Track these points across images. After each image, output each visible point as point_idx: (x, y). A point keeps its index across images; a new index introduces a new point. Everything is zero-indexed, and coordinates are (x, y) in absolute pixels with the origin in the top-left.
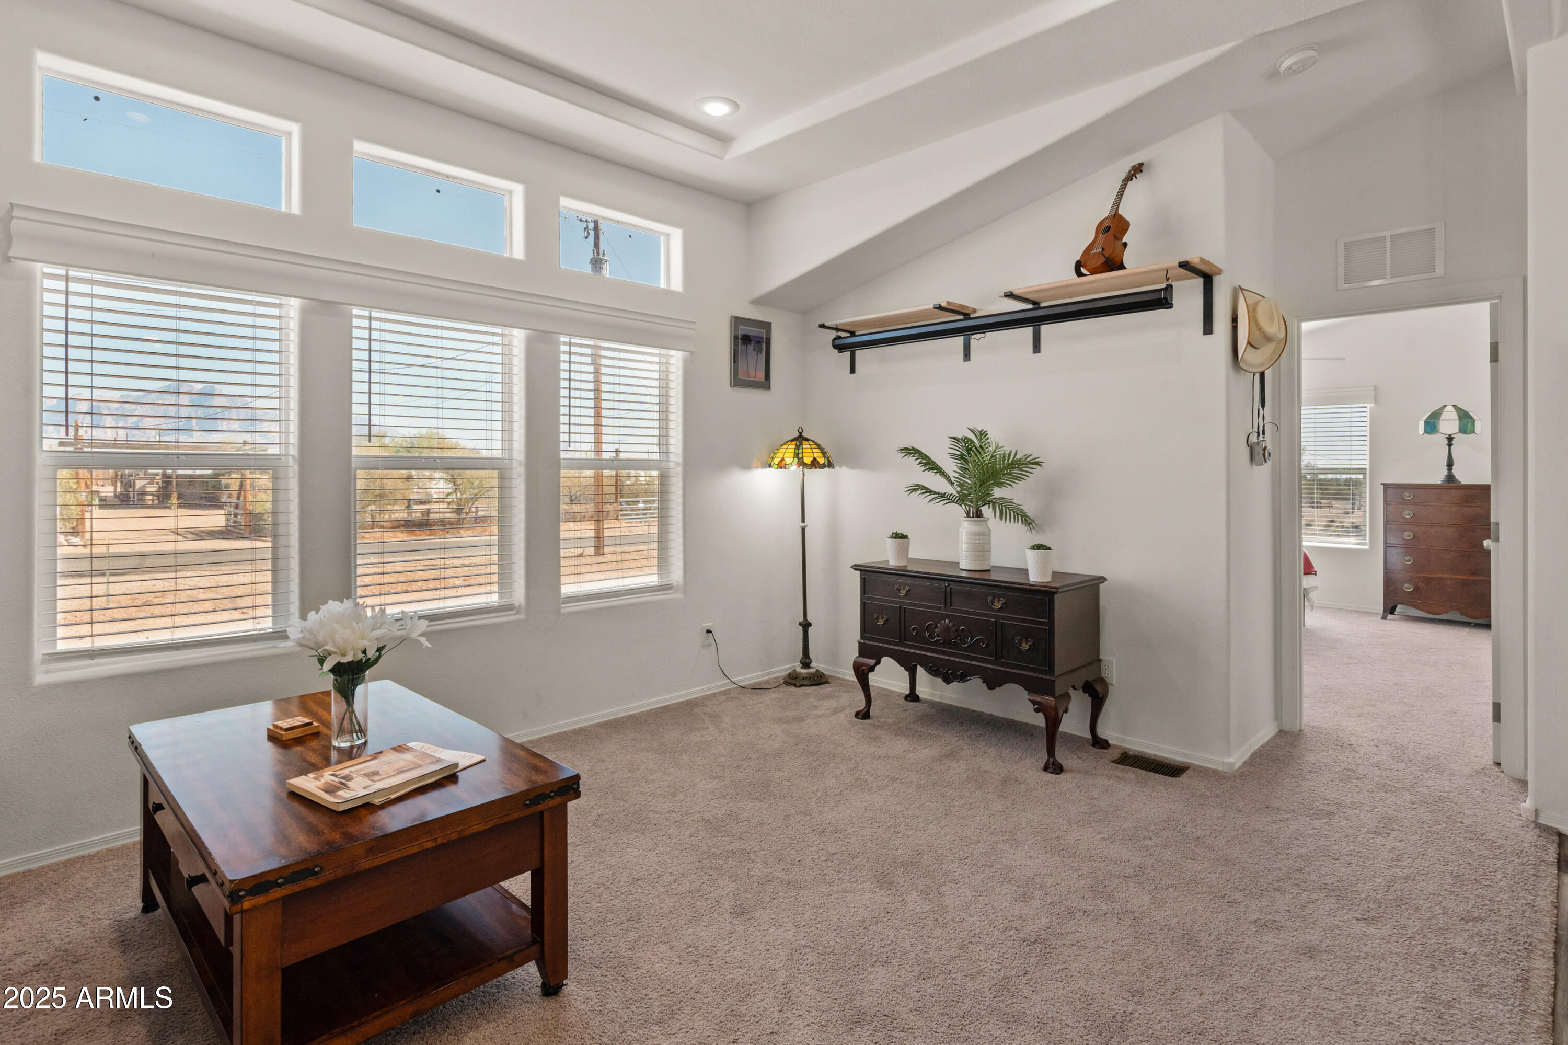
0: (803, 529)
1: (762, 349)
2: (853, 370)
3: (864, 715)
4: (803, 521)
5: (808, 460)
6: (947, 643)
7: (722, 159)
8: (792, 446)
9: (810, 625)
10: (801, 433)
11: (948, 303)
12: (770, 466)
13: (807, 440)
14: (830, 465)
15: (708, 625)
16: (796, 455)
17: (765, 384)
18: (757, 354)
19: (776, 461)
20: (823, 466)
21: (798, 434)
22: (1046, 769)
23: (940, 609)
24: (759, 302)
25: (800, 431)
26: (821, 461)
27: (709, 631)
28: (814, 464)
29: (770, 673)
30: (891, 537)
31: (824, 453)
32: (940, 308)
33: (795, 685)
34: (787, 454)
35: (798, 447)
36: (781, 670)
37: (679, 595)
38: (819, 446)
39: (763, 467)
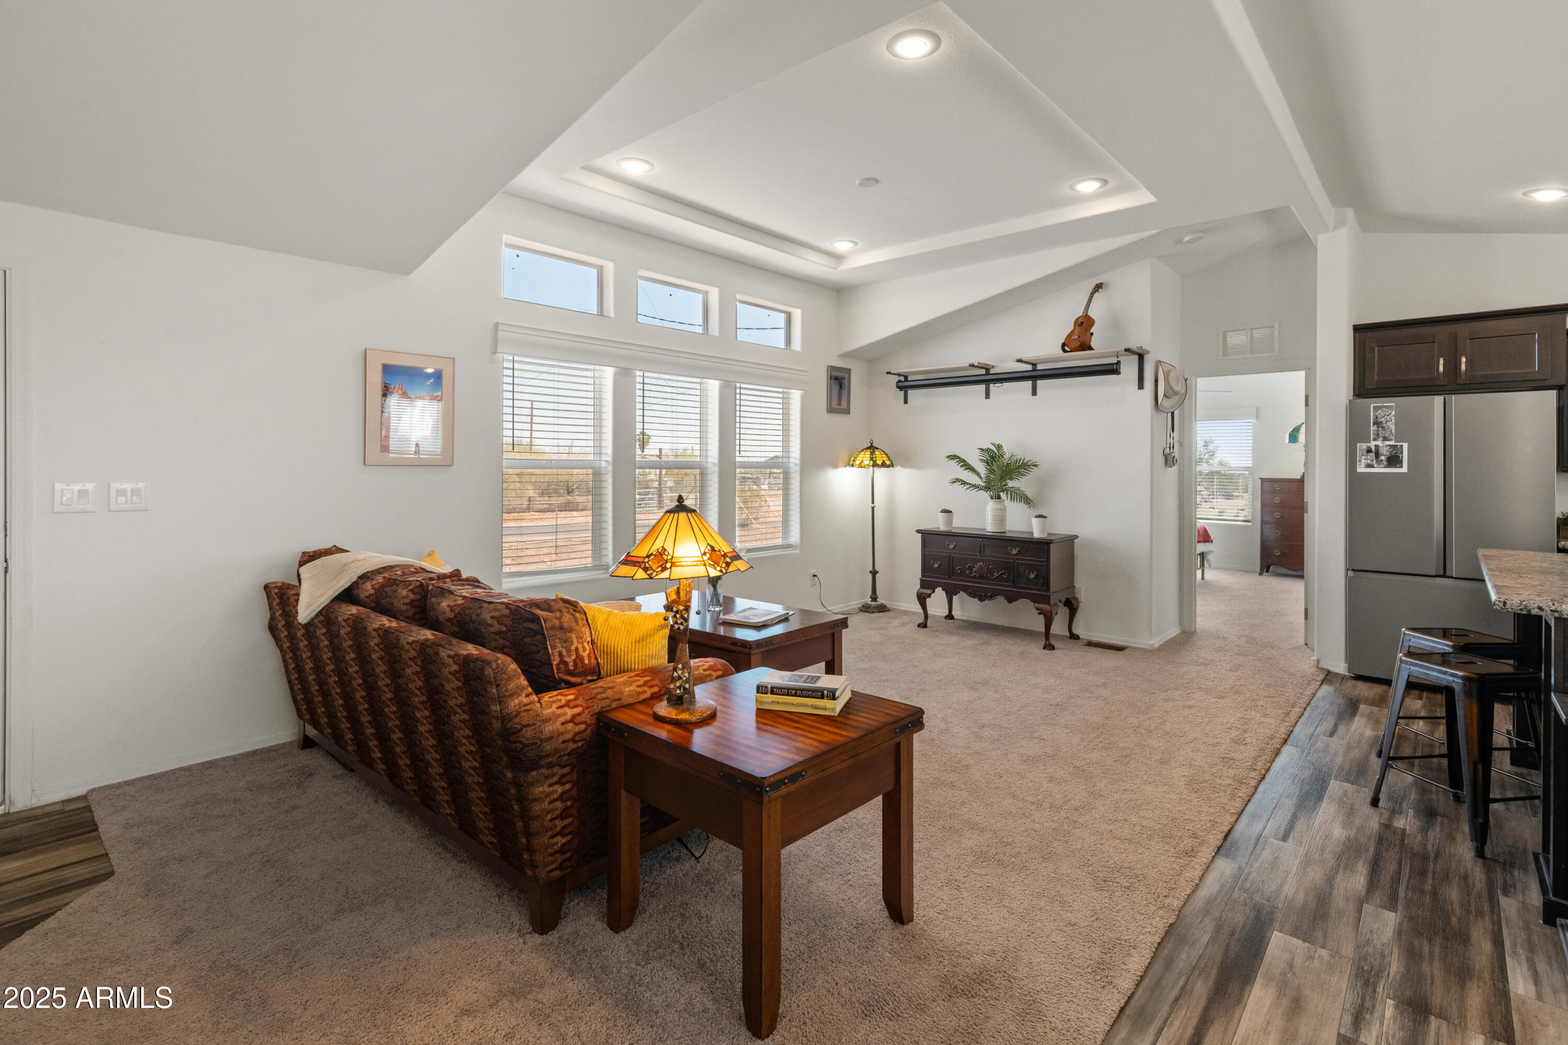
0: (873, 508)
1: (844, 386)
2: (906, 402)
3: (923, 625)
4: (873, 503)
5: (879, 462)
6: (981, 577)
7: (836, 269)
8: (868, 453)
9: (877, 572)
10: (872, 444)
11: (979, 363)
12: (853, 466)
13: (877, 449)
14: (892, 465)
15: (814, 571)
16: (872, 459)
17: (847, 411)
18: (841, 390)
19: (858, 462)
20: (888, 466)
21: (870, 445)
22: (1044, 648)
23: (976, 555)
24: (844, 356)
25: (872, 442)
26: (888, 463)
27: (814, 576)
28: (884, 465)
29: (849, 606)
30: (942, 512)
31: (888, 457)
32: (972, 366)
33: (869, 612)
34: (865, 457)
35: (872, 453)
36: (856, 603)
37: (797, 551)
38: (885, 453)
39: (845, 466)
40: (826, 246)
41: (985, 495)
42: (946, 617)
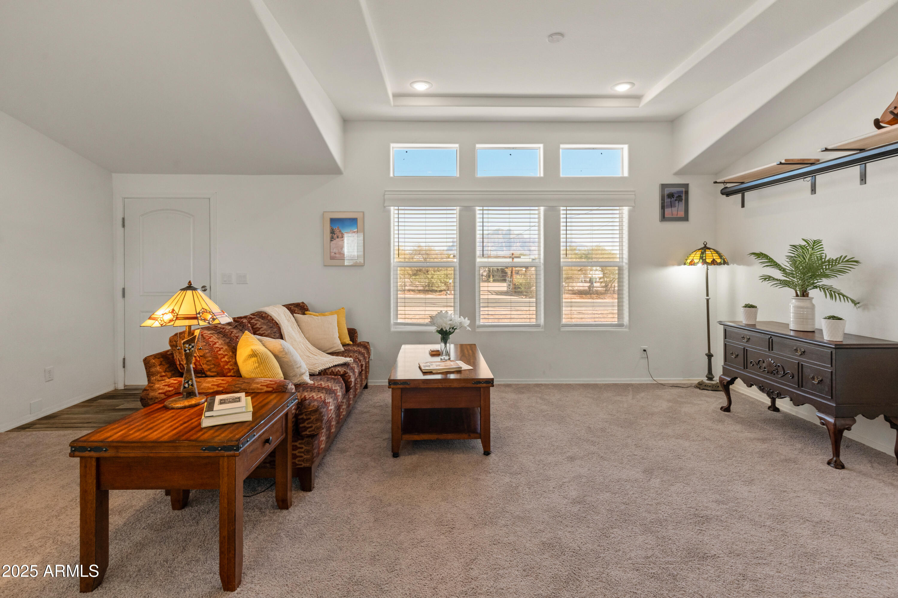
0: (708, 301)
1: (682, 199)
2: (743, 206)
3: (727, 409)
4: (707, 295)
5: (709, 260)
6: (771, 373)
7: (638, 107)
8: (699, 253)
9: (712, 356)
10: (705, 245)
12: (685, 264)
13: (709, 249)
14: (725, 263)
15: (645, 347)
16: (701, 258)
17: (686, 218)
18: (679, 202)
19: (689, 261)
20: (720, 264)
21: (703, 246)
22: (829, 463)
23: (765, 351)
24: (678, 173)
25: (705, 244)
26: (719, 261)
27: (645, 350)
28: (714, 262)
29: (689, 380)
30: (743, 307)
31: (720, 256)
33: (700, 388)
34: (696, 257)
35: (702, 253)
36: (695, 380)
37: (627, 330)
38: (717, 252)
39: (679, 264)
40: (608, 91)
41: (791, 292)
42: (769, 408)
